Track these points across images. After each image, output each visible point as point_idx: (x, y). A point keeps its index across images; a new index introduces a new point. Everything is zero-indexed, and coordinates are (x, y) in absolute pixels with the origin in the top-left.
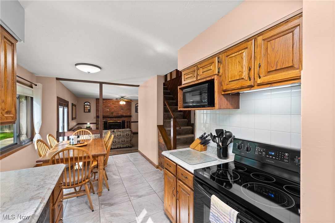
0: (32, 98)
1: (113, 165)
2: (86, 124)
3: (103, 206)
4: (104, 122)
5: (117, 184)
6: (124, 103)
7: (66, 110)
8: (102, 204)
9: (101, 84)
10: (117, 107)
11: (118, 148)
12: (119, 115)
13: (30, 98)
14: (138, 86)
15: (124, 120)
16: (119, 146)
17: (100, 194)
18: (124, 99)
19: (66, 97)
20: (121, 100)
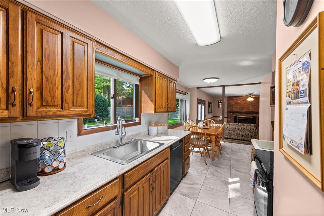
0: (186, 100)
1: (230, 149)
2: (219, 117)
3: (212, 165)
4: (234, 116)
5: (226, 159)
6: (252, 99)
7: (203, 106)
8: (212, 164)
9: (224, 87)
10: (247, 103)
11: (241, 140)
12: (249, 111)
13: (185, 101)
14: (260, 83)
15: (255, 116)
16: (243, 138)
17: (213, 159)
18: (253, 96)
19: (204, 98)
20: (248, 97)
